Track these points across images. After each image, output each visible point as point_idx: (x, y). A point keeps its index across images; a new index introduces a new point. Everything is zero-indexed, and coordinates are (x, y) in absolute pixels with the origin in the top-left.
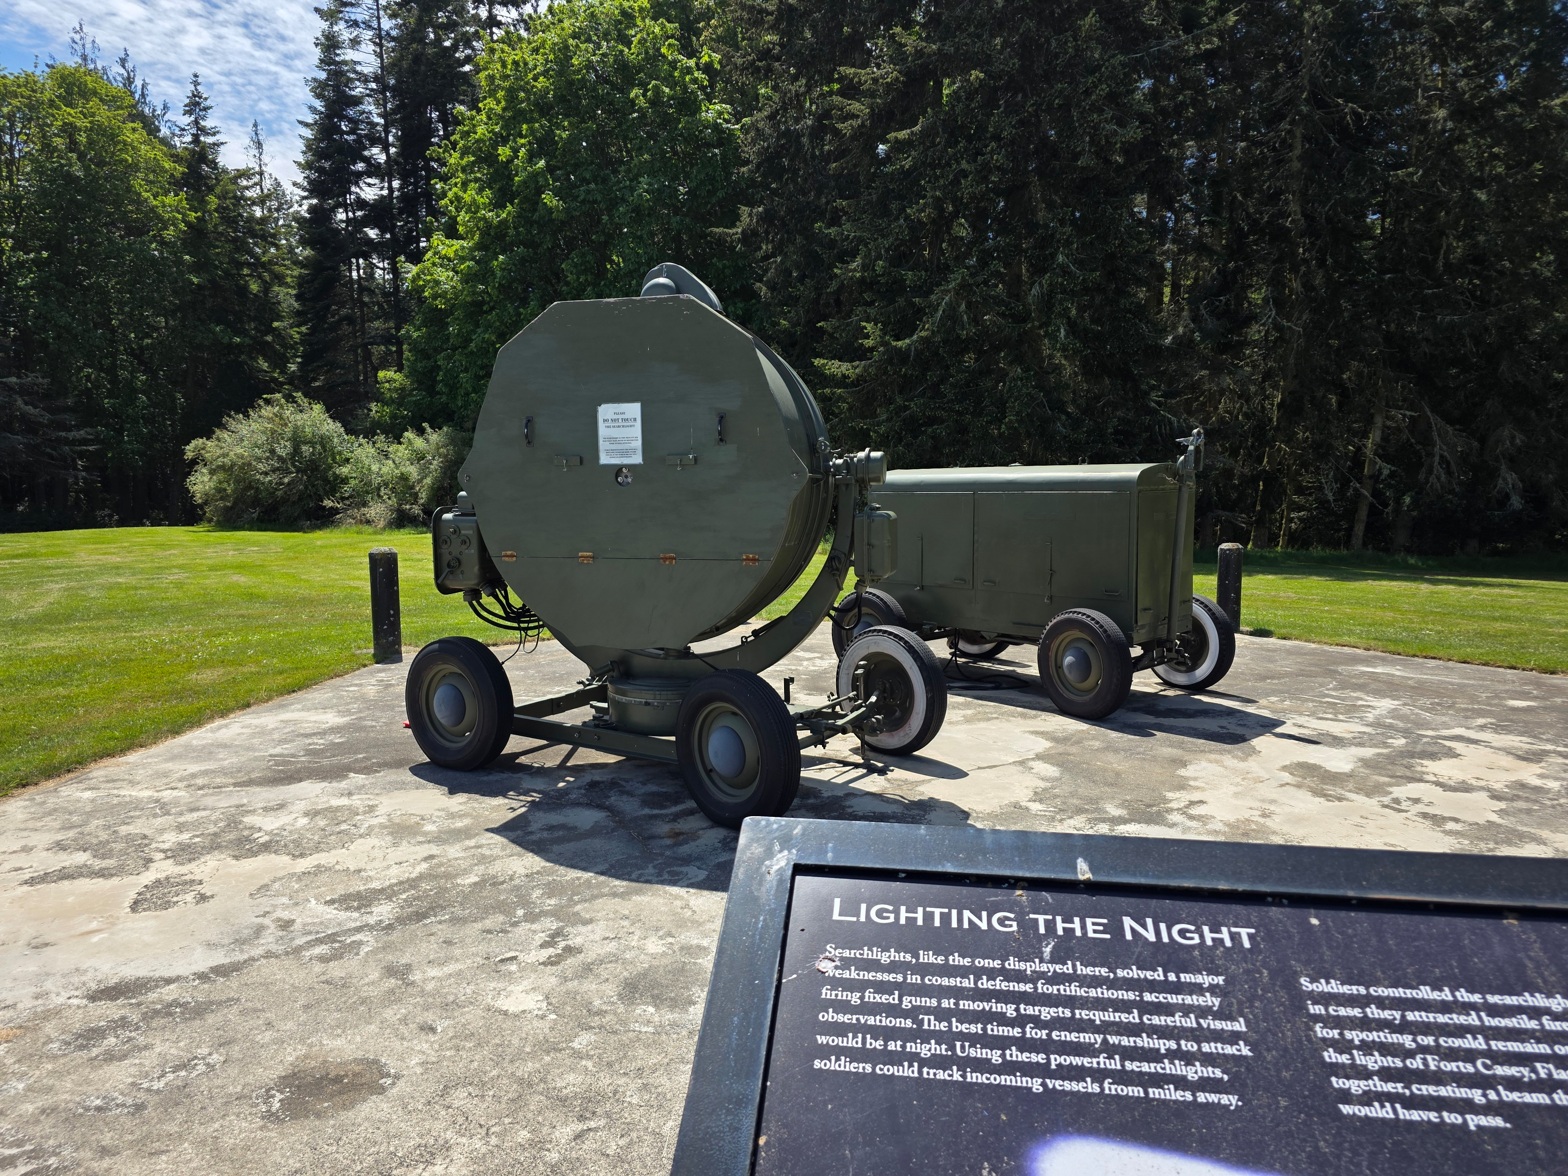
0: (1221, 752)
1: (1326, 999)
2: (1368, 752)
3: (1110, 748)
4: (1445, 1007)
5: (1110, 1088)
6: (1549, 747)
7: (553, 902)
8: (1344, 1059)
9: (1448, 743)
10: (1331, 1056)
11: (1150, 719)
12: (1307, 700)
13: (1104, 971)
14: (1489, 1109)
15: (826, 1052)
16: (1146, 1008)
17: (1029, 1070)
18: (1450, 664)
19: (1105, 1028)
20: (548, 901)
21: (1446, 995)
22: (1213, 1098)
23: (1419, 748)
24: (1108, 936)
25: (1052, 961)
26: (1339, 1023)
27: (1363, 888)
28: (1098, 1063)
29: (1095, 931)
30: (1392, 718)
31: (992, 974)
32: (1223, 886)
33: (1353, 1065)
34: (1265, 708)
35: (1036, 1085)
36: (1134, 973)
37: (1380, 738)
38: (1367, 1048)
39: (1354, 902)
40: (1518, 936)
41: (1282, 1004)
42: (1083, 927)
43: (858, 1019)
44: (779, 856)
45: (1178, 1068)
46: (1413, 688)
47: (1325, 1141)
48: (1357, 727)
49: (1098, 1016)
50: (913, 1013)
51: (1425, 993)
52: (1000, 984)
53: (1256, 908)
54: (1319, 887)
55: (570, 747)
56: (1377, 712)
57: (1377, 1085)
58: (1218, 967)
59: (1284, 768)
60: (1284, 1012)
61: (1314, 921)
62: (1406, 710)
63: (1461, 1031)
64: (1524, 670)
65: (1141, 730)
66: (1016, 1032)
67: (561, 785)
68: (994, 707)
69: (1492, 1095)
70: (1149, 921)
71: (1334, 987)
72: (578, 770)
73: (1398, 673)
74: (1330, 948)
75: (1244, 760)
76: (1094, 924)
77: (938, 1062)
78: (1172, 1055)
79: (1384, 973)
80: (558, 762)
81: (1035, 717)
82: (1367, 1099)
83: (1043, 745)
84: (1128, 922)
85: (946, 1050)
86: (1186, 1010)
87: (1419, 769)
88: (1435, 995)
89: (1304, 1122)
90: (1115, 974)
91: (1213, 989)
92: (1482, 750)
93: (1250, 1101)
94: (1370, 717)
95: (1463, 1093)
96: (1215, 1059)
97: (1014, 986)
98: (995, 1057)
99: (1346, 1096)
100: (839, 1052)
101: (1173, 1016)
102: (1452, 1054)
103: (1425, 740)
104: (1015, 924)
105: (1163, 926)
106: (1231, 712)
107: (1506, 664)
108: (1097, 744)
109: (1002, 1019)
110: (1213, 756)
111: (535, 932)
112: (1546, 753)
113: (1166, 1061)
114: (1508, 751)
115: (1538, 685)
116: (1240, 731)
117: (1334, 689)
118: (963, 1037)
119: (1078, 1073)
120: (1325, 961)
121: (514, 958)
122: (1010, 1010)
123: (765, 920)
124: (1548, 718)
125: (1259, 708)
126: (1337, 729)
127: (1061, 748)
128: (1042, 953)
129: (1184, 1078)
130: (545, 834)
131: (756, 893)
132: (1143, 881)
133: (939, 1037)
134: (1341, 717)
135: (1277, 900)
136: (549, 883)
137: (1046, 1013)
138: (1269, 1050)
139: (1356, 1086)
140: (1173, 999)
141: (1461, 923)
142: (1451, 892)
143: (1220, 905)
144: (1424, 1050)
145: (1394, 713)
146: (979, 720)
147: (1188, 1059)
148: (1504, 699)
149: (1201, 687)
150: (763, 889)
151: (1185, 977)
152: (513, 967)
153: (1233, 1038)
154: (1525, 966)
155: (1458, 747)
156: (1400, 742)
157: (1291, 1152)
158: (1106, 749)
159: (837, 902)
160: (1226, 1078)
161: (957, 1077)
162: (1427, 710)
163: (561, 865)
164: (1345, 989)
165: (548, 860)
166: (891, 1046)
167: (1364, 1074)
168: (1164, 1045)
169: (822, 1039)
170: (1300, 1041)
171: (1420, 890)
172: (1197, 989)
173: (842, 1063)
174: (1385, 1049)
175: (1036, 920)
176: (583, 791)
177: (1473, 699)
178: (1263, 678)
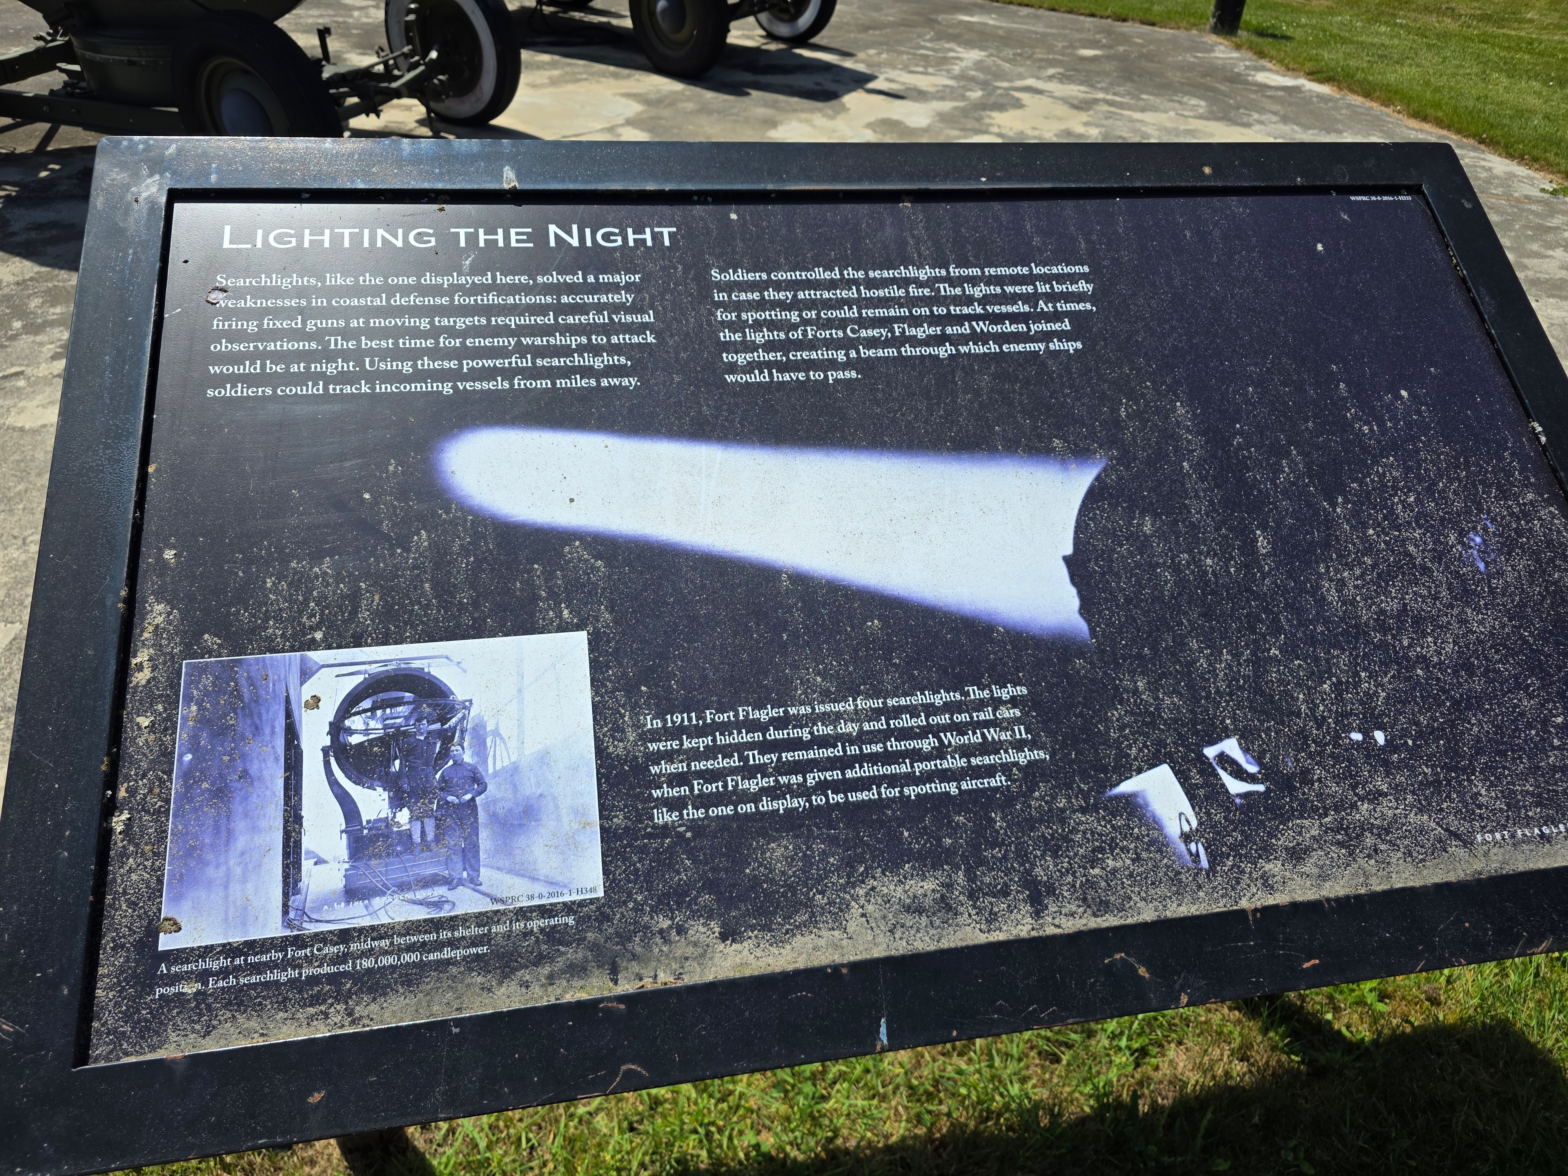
0: (812, 111)
1: (730, 287)
2: (946, 106)
3: (704, 110)
4: (832, 285)
5: (518, 383)
6: (1101, 95)
7: (58, 310)
8: (738, 337)
9: (1017, 94)
10: (726, 335)
11: (748, 77)
12: (902, 53)
13: (524, 279)
14: (848, 365)
15: (220, 381)
16: (561, 310)
17: (441, 376)
18: (1041, 12)
19: (521, 331)
20: (52, 310)
21: (836, 274)
22: (615, 381)
23: (992, 100)
24: (531, 245)
25: (472, 273)
26: (739, 307)
27: (783, 181)
28: (510, 363)
29: (518, 241)
30: (976, 70)
31: (405, 291)
32: (651, 186)
33: (744, 342)
34: (862, 61)
35: (447, 389)
36: (554, 278)
37: (961, 91)
38: (757, 326)
39: (773, 195)
40: (909, 218)
41: (691, 295)
42: (507, 237)
43: (256, 347)
44: (149, 181)
45: (587, 360)
46: (1001, 38)
47: (708, 405)
48: (944, 81)
49: (513, 322)
50: (318, 335)
51: (819, 274)
52: (414, 300)
53: (681, 207)
54: (742, 183)
55: (47, 126)
56: (963, 64)
57: (761, 355)
58: (637, 265)
59: (869, 126)
60: (691, 302)
61: (734, 216)
62: (989, 61)
63: (840, 303)
64: (1101, 17)
65: (737, 89)
66: (430, 343)
67: (44, 174)
68: (584, 66)
69: (853, 354)
70: (575, 227)
71: (741, 276)
72: (60, 155)
73: (991, 22)
74: (743, 240)
75: (832, 118)
76: (517, 234)
77: (343, 378)
78: (581, 349)
79: (786, 259)
80: (32, 145)
81: (629, 76)
82: (749, 368)
83: (635, 108)
84: (553, 229)
85: (354, 367)
86: (600, 308)
87: (987, 121)
88: (827, 275)
89: (693, 393)
90: (535, 280)
91: (628, 287)
92: (1044, 100)
93: (648, 381)
94: (956, 69)
95: (830, 354)
96: (621, 349)
97: (429, 301)
98: (407, 368)
99: (733, 368)
100: (235, 380)
101: (588, 315)
102: (829, 324)
103: (999, 92)
104: (433, 239)
105: (588, 231)
106: (828, 67)
107: (1087, 12)
108: (690, 106)
109: (415, 333)
110: (804, 116)
111: (41, 344)
112: (1096, 101)
113: (576, 355)
114: (1066, 101)
115: (1109, 32)
116: (833, 87)
117: (931, 40)
118: (371, 352)
119: (490, 374)
120: (737, 253)
121: (22, 373)
122: (424, 324)
123: (134, 253)
124: (1108, 67)
125: (856, 62)
126: (923, 82)
127: (653, 112)
128: (461, 266)
129: (591, 368)
130: (33, 235)
131: (121, 225)
132: (571, 186)
133: (346, 355)
134: (930, 70)
135: (702, 199)
136: (49, 290)
137: (461, 323)
138: (672, 336)
139: (741, 359)
140: (589, 299)
141: (864, 209)
142: (860, 180)
143: (647, 207)
144: (806, 322)
145: (979, 65)
146: (566, 82)
147: (596, 350)
148: (1077, 48)
149: (803, 39)
150: (131, 220)
151: (604, 278)
152: (22, 383)
153: (641, 328)
154: (907, 243)
155: (1024, 97)
156: (976, 94)
157: (676, 418)
158: (700, 111)
159: (227, 229)
160: (629, 363)
161: (365, 389)
162: (1008, 61)
163: (61, 268)
164: (750, 276)
165: (43, 264)
166: (294, 368)
167: (752, 347)
168: (574, 341)
169: (214, 370)
170: (701, 326)
171: (834, 180)
172: (615, 288)
173: (239, 389)
174: (772, 325)
175: (458, 234)
176: (76, 182)
177: (1051, 49)
178: (866, 28)
